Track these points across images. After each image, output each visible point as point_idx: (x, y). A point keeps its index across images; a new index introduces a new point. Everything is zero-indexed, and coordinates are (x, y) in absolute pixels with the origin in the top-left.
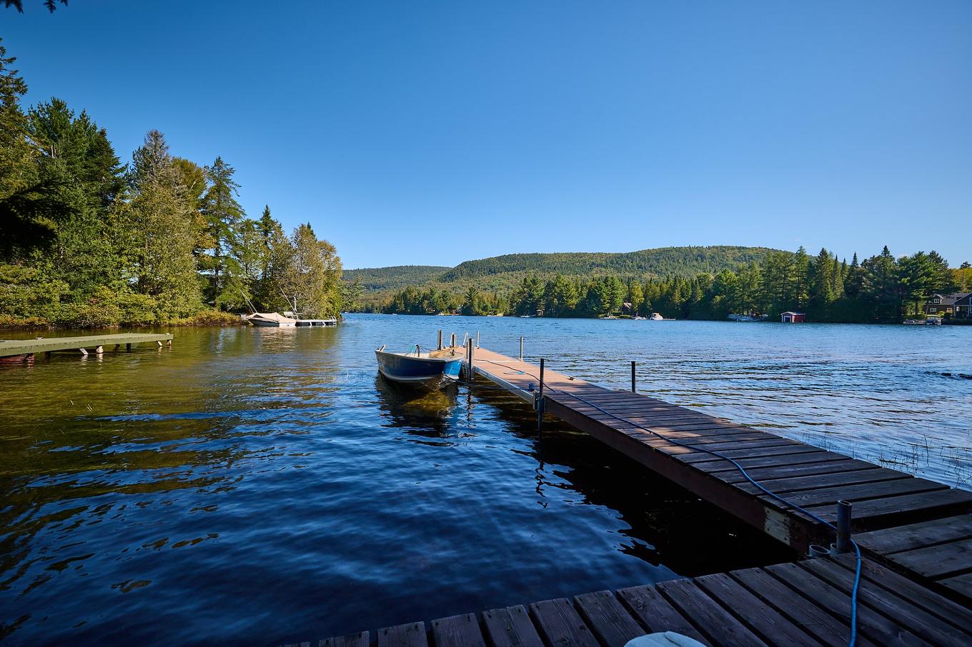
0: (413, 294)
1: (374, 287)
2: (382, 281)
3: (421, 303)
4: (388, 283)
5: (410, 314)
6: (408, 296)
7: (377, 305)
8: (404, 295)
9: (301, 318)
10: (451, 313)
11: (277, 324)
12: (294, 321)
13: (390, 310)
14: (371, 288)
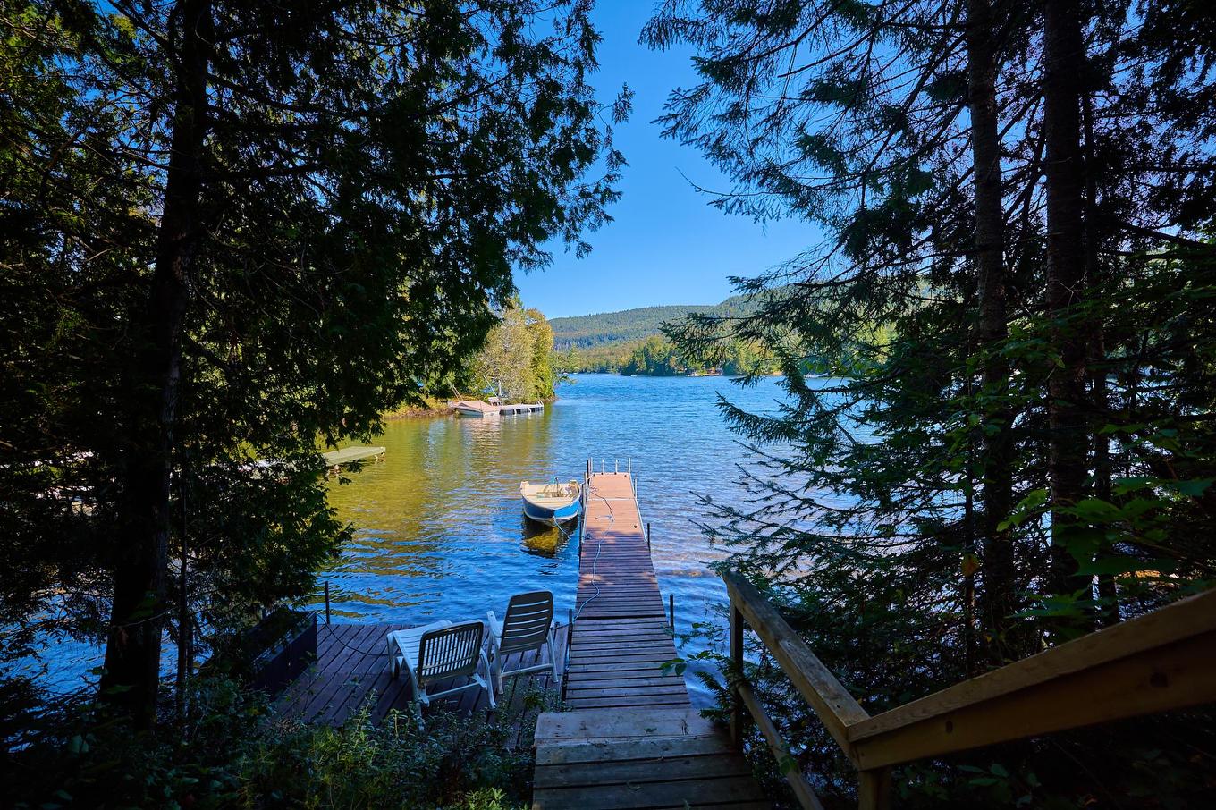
0: (658, 348)
1: (610, 339)
2: (620, 329)
3: (667, 360)
4: (627, 332)
5: (654, 375)
6: (651, 351)
7: (613, 362)
8: (646, 350)
9: (507, 403)
10: (709, 372)
11: (479, 415)
12: (498, 408)
13: (629, 370)
14: (606, 339)
